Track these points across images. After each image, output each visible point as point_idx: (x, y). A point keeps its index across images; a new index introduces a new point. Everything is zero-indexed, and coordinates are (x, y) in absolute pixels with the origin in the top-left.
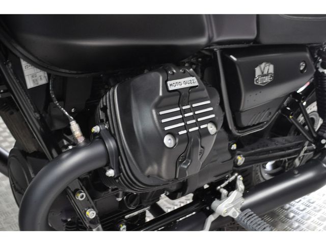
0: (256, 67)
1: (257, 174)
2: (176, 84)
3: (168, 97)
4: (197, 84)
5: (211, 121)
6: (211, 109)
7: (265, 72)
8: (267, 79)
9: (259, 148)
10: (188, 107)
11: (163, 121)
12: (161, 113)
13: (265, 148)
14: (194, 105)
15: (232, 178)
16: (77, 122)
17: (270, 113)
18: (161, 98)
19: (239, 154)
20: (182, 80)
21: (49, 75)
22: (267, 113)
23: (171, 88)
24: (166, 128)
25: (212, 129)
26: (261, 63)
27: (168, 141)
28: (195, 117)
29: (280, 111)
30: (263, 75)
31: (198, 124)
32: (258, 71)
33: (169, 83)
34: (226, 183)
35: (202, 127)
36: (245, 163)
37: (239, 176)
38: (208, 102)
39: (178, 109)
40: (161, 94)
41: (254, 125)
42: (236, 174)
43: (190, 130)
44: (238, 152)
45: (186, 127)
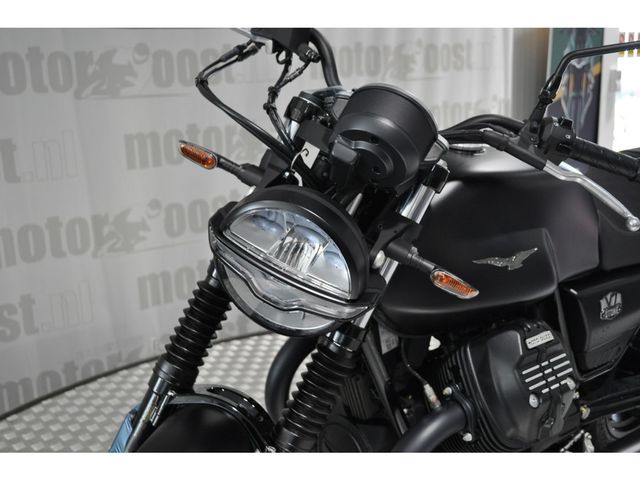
0: (601, 299)
1: (602, 429)
2: (534, 342)
3: (528, 355)
4: (552, 338)
5: (570, 375)
6: (568, 362)
7: (612, 304)
8: (615, 312)
9: (606, 394)
10: (547, 363)
11: (527, 381)
12: (524, 373)
13: (615, 394)
14: (552, 360)
15: (578, 436)
16: (431, 385)
17: (619, 349)
18: (522, 358)
19: (582, 405)
20: (538, 336)
21: (400, 339)
22: (616, 349)
23: (530, 346)
24: (531, 388)
25: (571, 383)
26: (607, 293)
27: (533, 401)
28: (554, 373)
29: (631, 344)
30: (610, 307)
31: (558, 380)
32: (604, 304)
33: (528, 341)
34: (571, 443)
35: (563, 383)
36: (592, 416)
37: (587, 434)
38: (564, 355)
39: (538, 367)
40: (521, 353)
41: (599, 367)
42: (582, 432)
43: (552, 388)
44: (581, 402)
45: (547, 385)
